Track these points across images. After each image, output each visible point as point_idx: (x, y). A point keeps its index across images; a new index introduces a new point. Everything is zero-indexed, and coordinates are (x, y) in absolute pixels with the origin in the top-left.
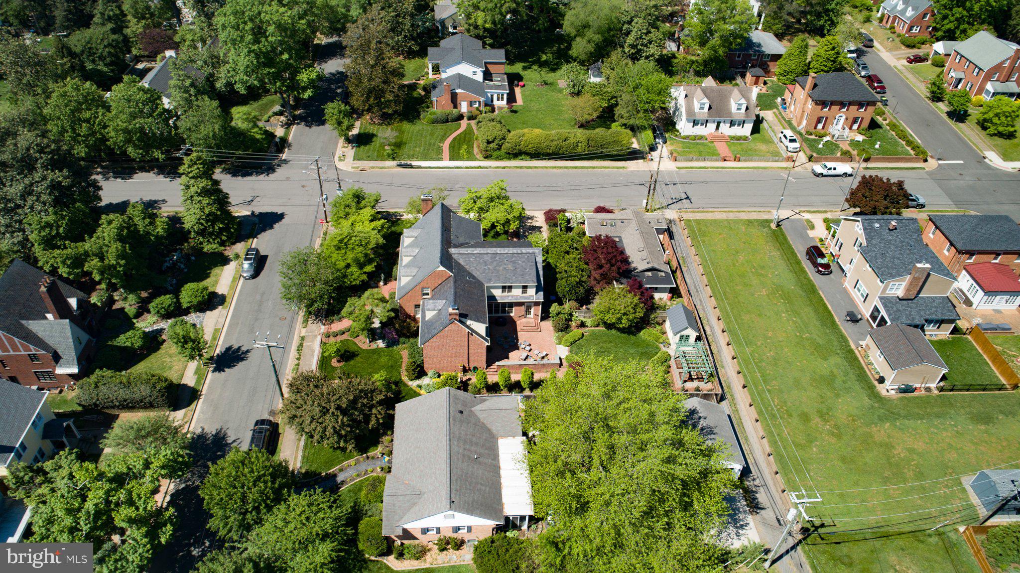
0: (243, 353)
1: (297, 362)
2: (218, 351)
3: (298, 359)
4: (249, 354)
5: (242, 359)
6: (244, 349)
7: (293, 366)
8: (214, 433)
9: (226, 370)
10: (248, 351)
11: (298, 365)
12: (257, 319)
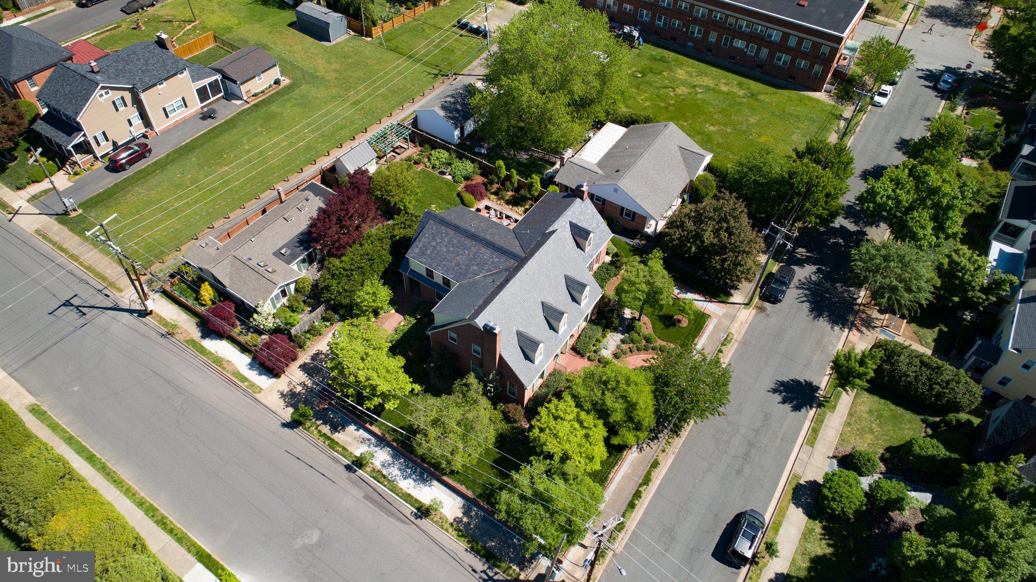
0: (781, 392)
1: (724, 348)
2: (812, 412)
3: (720, 351)
4: (773, 386)
5: (782, 384)
6: (778, 398)
7: (730, 346)
8: (821, 319)
9: (802, 381)
10: (775, 391)
11: (723, 344)
12: (757, 431)
